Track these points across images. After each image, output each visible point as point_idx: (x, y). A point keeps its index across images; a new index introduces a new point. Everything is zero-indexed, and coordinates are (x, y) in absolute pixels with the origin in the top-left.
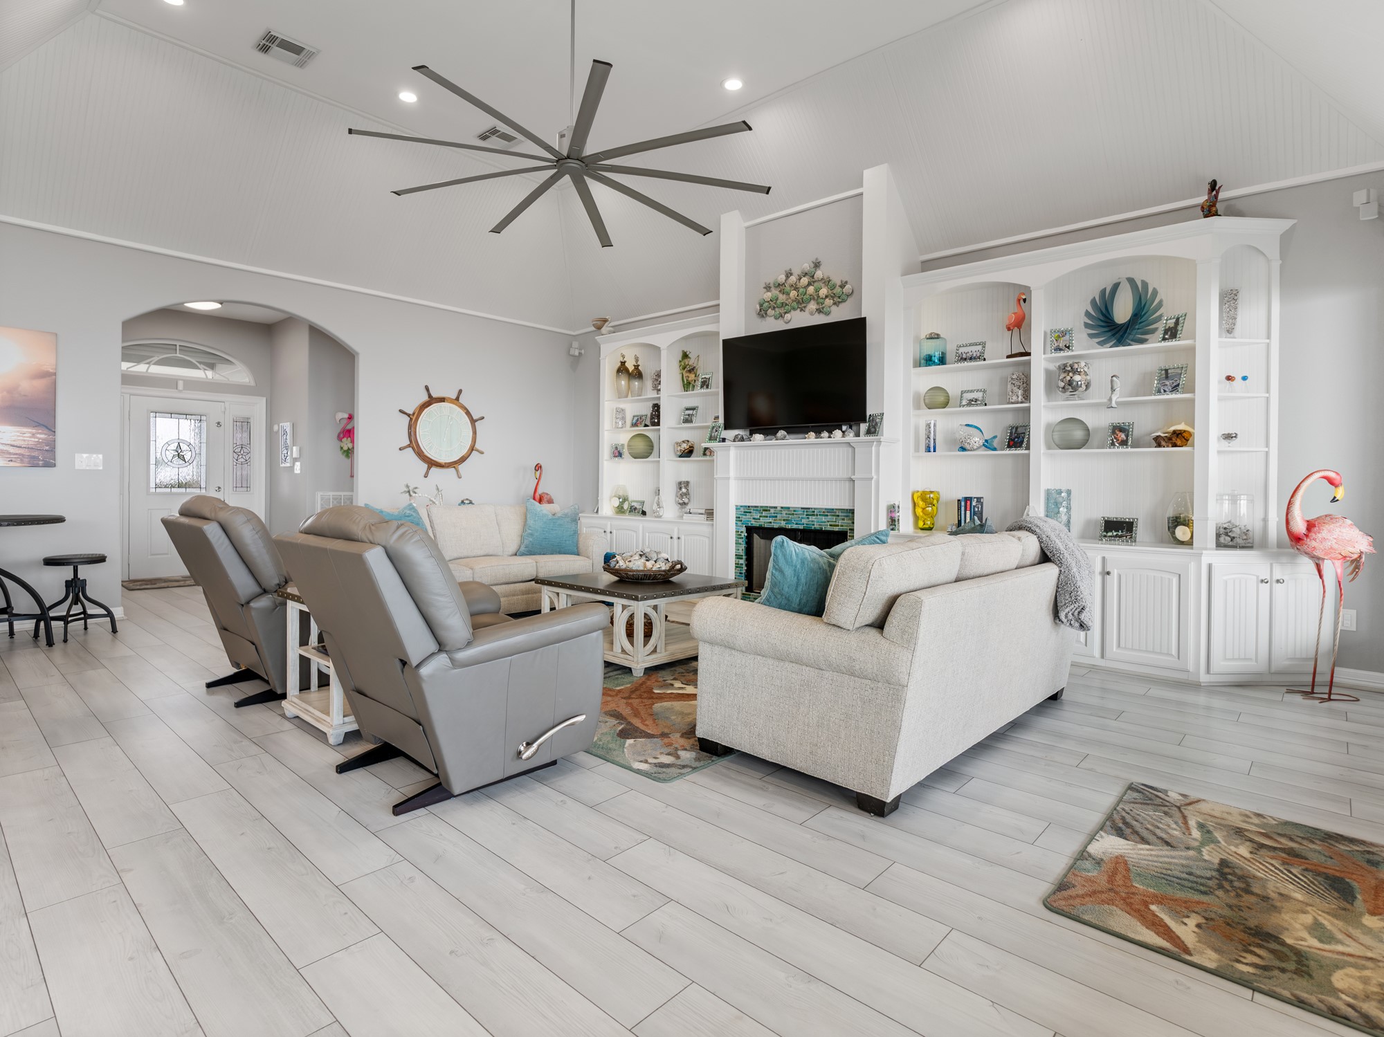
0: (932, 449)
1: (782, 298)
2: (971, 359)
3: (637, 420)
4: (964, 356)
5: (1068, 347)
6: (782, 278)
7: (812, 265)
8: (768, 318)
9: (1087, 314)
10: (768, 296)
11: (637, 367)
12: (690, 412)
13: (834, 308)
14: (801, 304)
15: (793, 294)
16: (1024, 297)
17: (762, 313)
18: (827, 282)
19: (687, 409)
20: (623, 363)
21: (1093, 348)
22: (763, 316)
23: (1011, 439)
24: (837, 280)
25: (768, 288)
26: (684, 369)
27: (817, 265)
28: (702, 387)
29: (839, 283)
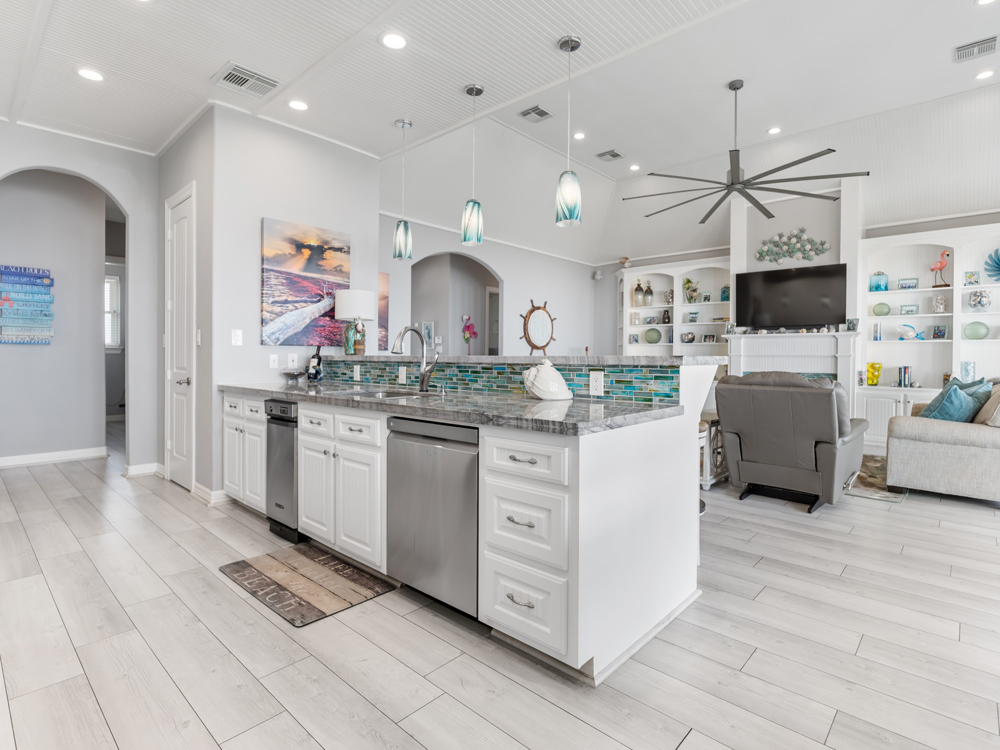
0: (879, 339)
1: (775, 249)
2: (909, 287)
3: (651, 320)
4: (904, 286)
5: (977, 282)
6: (777, 238)
7: (799, 231)
8: (764, 261)
9: (986, 263)
10: (765, 248)
11: (649, 288)
12: (694, 316)
13: (816, 257)
14: (790, 253)
15: (785, 248)
16: (948, 253)
17: (761, 257)
18: (810, 241)
19: (691, 314)
20: (639, 285)
21: (992, 283)
22: (762, 260)
23: (936, 334)
24: (818, 240)
25: (764, 243)
26: (688, 289)
27: (802, 231)
28: (705, 300)
29: (819, 242)
